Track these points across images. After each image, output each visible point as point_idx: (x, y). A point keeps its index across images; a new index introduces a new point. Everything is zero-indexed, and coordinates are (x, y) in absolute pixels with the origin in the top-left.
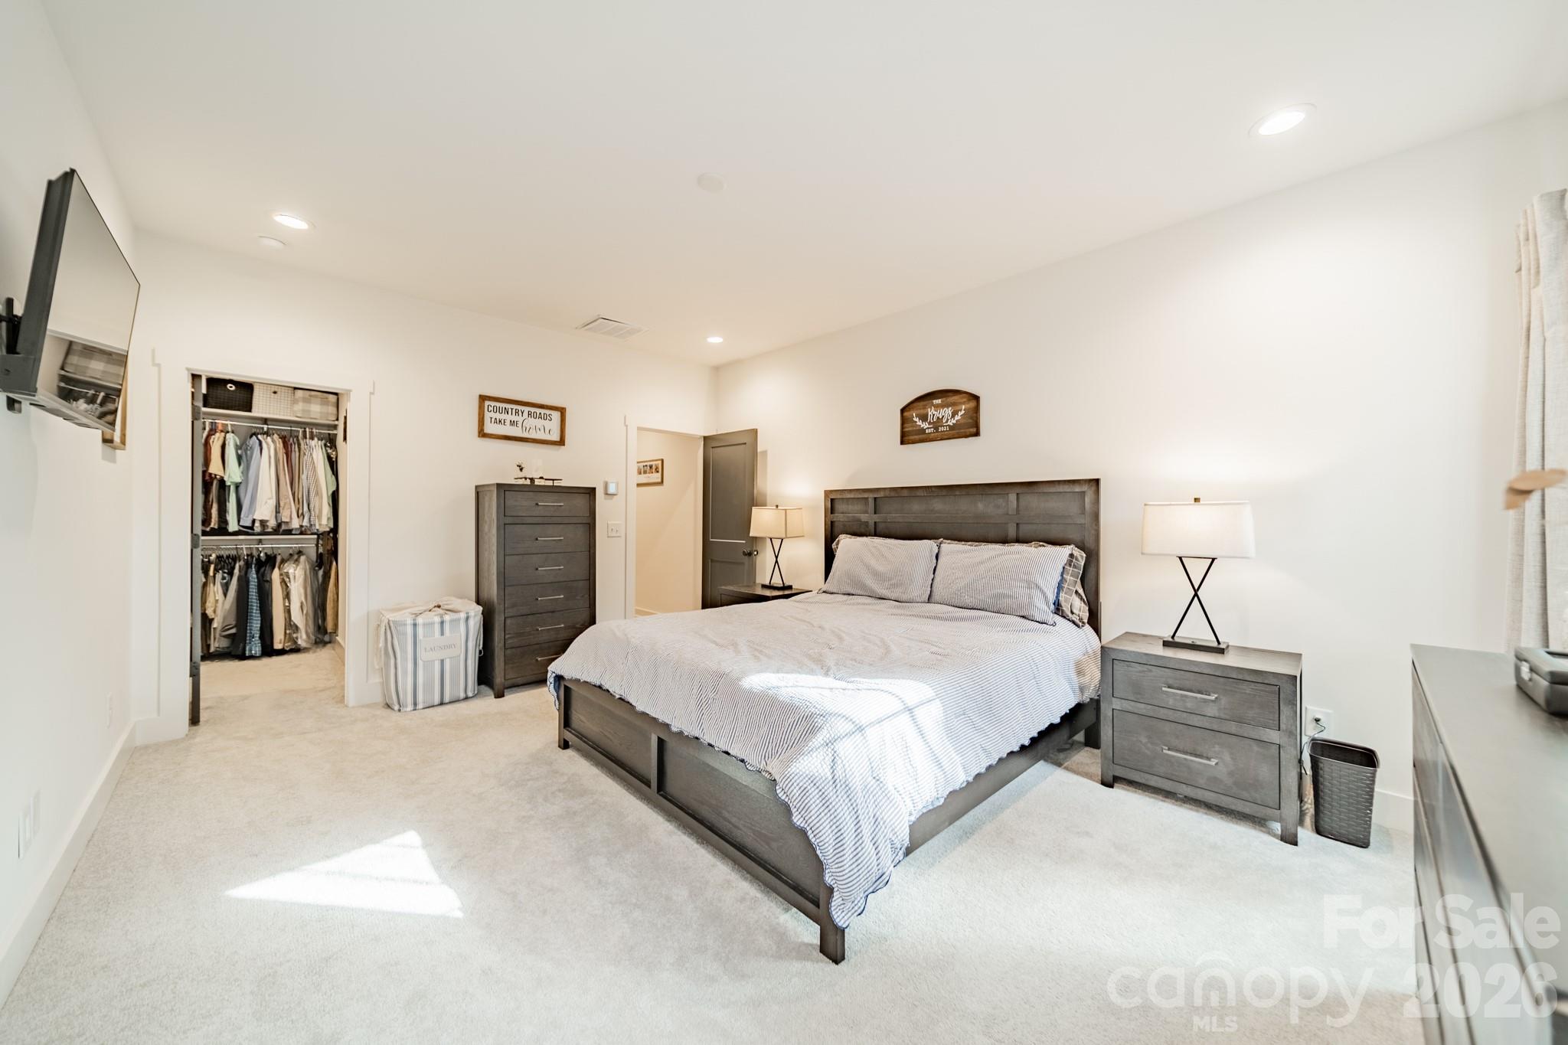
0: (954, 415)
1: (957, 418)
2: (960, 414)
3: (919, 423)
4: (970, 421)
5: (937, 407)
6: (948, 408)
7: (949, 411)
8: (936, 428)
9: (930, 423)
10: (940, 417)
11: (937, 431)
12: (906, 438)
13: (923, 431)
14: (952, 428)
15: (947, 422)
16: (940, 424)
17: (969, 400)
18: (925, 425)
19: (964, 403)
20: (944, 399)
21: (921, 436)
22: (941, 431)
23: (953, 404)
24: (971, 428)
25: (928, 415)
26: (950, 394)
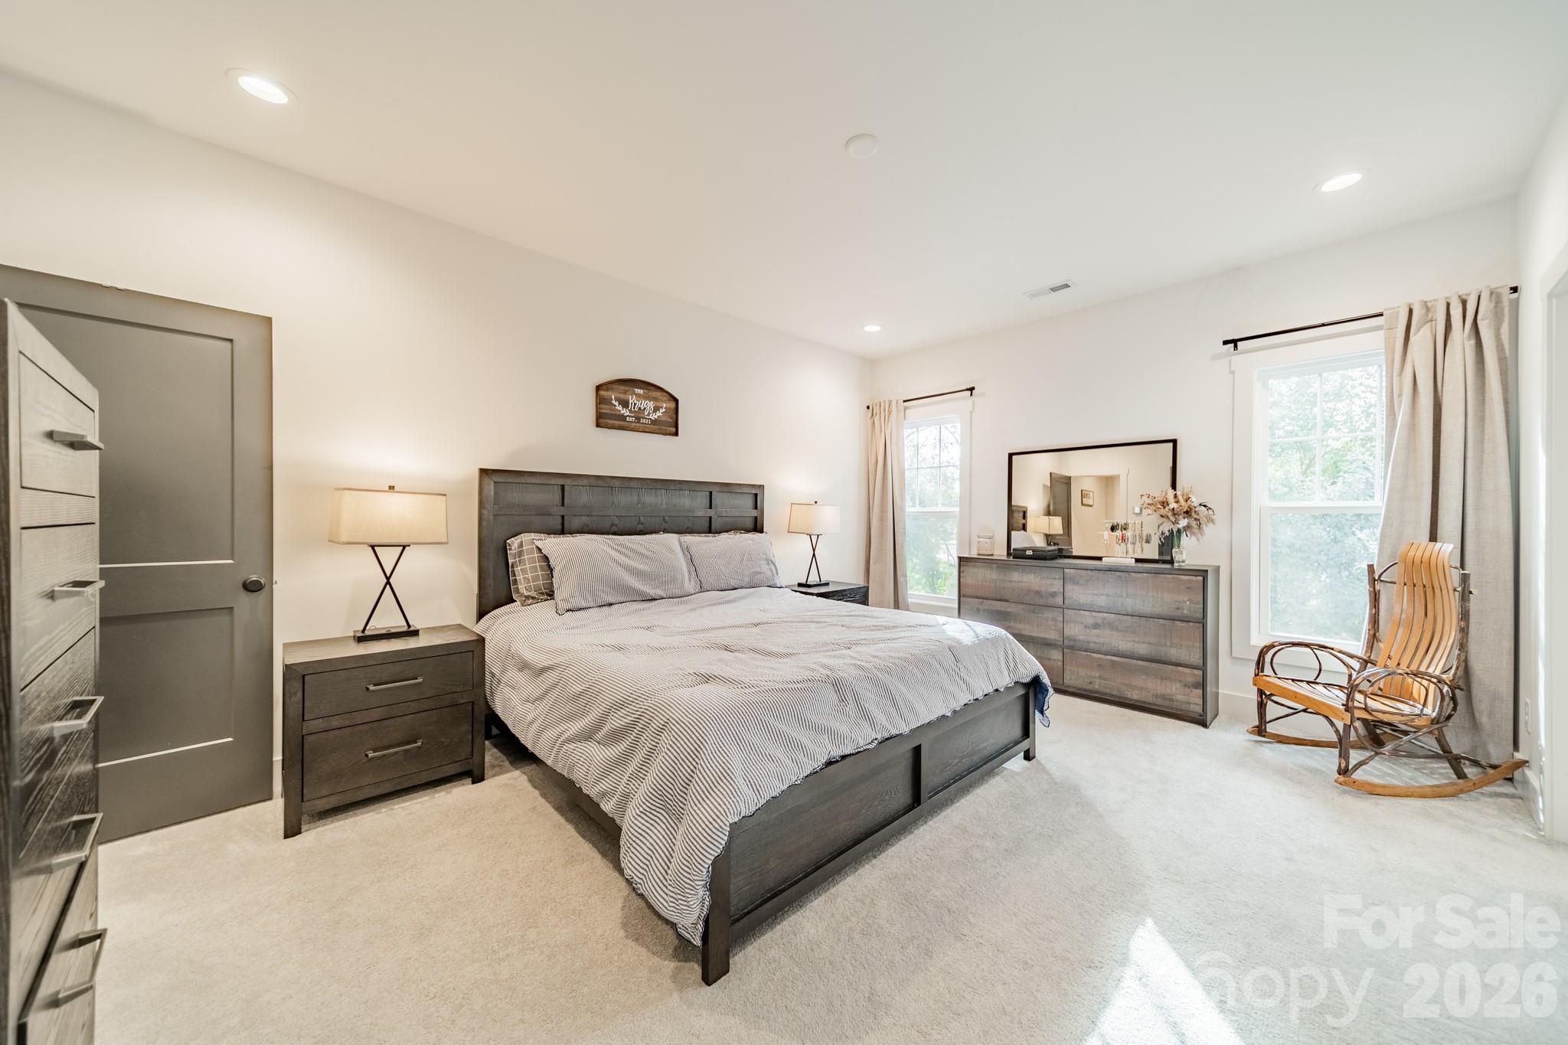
0: (656, 409)
1: (659, 414)
2: (661, 411)
3: (619, 408)
4: (671, 420)
5: (638, 396)
6: (650, 401)
7: (651, 405)
8: (638, 419)
9: (630, 411)
10: (642, 409)
11: (639, 422)
12: (604, 419)
13: (623, 418)
14: (654, 422)
15: (648, 415)
16: (641, 415)
17: (670, 400)
18: (625, 412)
19: (665, 402)
20: (646, 391)
21: (621, 423)
22: (643, 423)
23: (655, 399)
24: (671, 426)
25: (628, 402)
26: (652, 388)
